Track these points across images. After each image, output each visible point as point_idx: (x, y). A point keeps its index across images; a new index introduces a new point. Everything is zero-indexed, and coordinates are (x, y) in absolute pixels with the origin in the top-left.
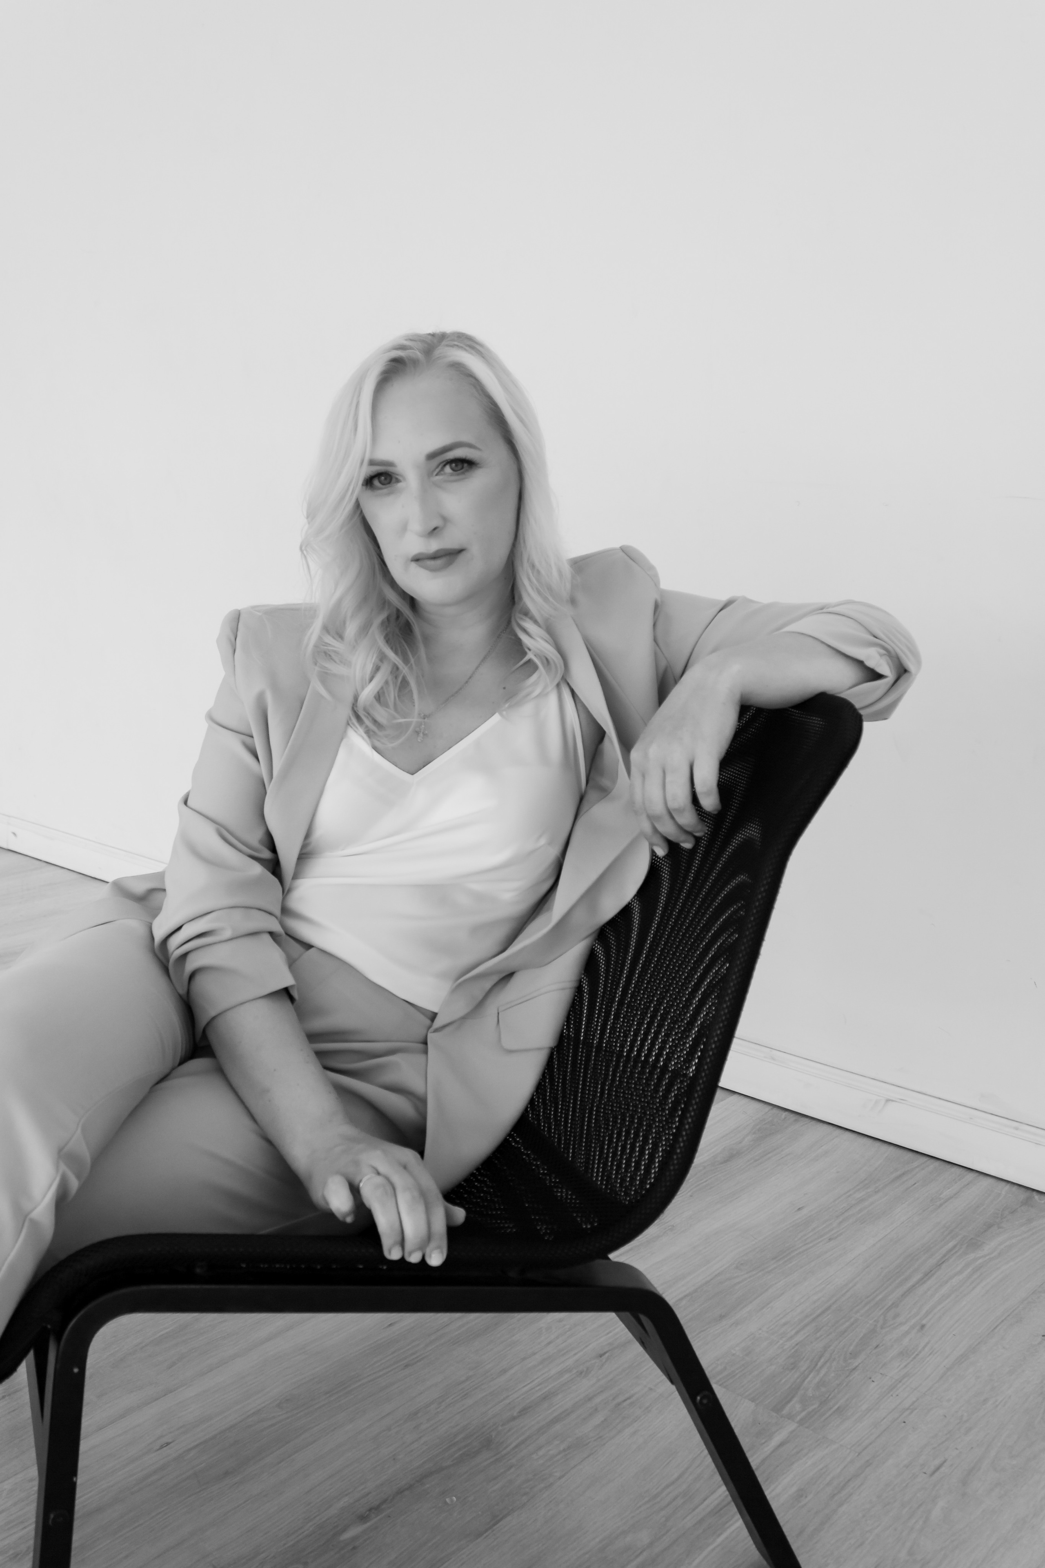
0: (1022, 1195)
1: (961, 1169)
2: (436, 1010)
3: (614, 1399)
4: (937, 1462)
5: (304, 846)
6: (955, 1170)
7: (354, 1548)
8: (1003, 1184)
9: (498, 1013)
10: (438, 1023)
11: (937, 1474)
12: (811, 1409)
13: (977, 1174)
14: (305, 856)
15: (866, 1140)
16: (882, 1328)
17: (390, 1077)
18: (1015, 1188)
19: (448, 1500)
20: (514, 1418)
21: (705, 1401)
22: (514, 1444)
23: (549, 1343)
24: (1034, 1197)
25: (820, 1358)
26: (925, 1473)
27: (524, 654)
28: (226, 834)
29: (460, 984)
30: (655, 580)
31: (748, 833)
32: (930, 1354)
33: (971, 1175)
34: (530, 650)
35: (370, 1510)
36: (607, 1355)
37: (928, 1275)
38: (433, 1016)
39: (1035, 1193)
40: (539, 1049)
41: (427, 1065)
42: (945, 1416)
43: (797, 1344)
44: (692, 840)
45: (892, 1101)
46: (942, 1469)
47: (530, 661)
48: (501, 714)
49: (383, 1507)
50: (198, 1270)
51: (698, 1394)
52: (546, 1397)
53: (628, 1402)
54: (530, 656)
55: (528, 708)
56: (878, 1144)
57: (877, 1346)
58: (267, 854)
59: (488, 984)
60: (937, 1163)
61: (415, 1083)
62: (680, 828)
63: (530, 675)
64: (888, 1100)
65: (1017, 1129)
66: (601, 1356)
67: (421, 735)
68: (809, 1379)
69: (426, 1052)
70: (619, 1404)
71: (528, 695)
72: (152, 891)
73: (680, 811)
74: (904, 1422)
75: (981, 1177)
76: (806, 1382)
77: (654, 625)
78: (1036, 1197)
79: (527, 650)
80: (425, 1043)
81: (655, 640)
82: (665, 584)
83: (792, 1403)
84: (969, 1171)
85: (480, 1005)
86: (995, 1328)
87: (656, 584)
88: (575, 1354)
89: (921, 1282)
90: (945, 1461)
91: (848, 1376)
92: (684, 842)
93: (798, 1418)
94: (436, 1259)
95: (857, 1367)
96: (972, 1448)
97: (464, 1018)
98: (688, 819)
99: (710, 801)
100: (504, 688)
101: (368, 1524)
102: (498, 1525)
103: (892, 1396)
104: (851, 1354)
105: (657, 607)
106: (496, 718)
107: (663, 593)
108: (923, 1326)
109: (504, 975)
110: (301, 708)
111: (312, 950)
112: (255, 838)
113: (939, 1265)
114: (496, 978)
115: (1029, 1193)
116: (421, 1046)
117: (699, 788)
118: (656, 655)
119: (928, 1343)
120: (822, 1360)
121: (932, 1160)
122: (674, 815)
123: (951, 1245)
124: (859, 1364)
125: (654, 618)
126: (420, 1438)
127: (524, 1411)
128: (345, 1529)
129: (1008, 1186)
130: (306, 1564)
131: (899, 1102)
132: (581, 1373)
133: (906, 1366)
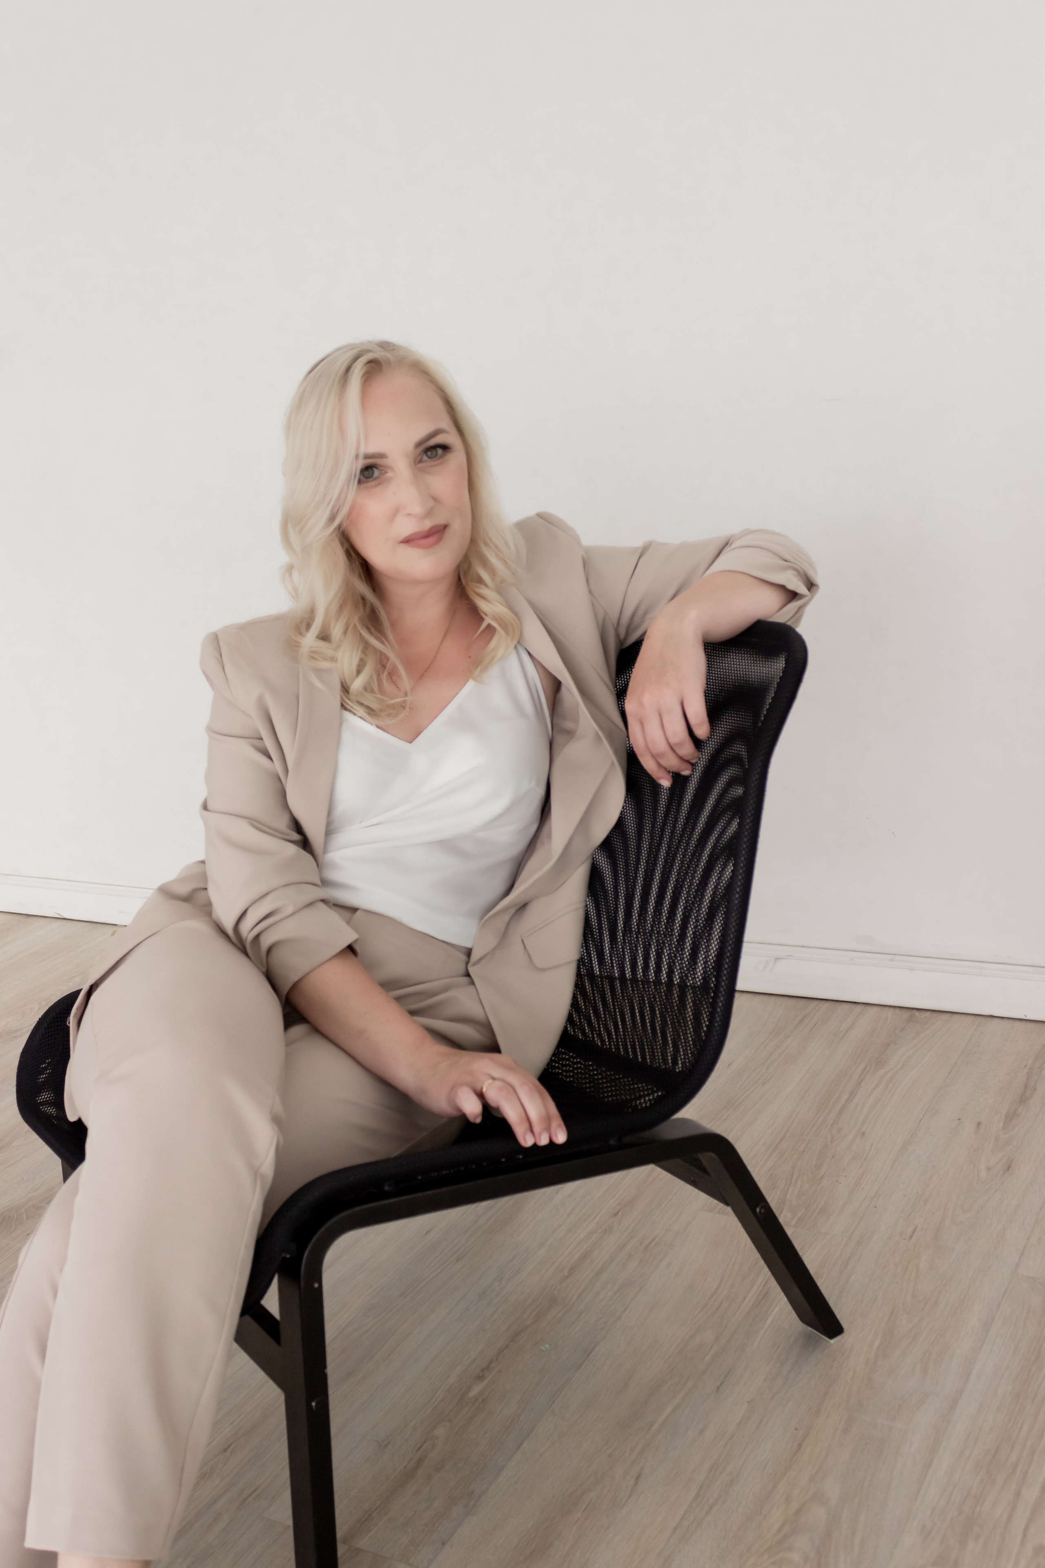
0: (906, 1015)
1: (849, 1004)
2: (469, 945)
3: (641, 1244)
4: (910, 1230)
5: (329, 824)
6: (844, 1005)
7: (484, 1400)
8: (887, 1009)
9: (522, 941)
10: (475, 957)
11: (914, 1238)
12: (800, 1214)
13: (863, 1005)
14: (329, 831)
15: (761, 997)
16: (832, 1142)
17: (452, 1010)
18: (897, 1010)
19: (542, 1348)
20: (567, 1277)
21: (763, 1211)
22: (576, 1296)
23: (569, 1215)
24: (915, 1014)
25: (792, 1175)
26: (904, 1239)
27: (481, 619)
28: (257, 824)
29: (486, 921)
30: (576, 538)
31: (731, 752)
32: (877, 1153)
33: (858, 1008)
34: (486, 615)
35: (483, 1370)
36: (620, 1213)
37: (852, 1094)
38: (469, 952)
39: (914, 1011)
40: (569, 963)
41: (478, 994)
42: (905, 1196)
43: (770, 1170)
44: (690, 767)
45: (781, 958)
46: (917, 1233)
47: (489, 626)
48: (474, 679)
49: (492, 1365)
50: (386, 1188)
51: (756, 1207)
52: (585, 1256)
53: (654, 1243)
54: (488, 621)
55: (494, 671)
56: (773, 998)
57: (833, 1157)
58: (296, 837)
59: (506, 917)
60: (828, 1004)
61: (475, 1011)
62: (681, 758)
63: (491, 639)
64: (777, 959)
65: (892, 960)
66: (616, 1214)
67: (407, 708)
68: (789, 1193)
69: (472, 983)
70: (647, 1247)
71: (493, 658)
72: (195, 890)
73: (680, 744)
74: (876, 1207)
75: (867, 1008)
76: (788, 1196)
77: (587, 581)
78: (917, 1013)
79: (484, 616)
80: (468, 975)
81: (590, 592)
82: (587, 541)
83: (783, 1213)
84: (856, 1004)
85: (504, 935)
86: (920, 1121)
87: (579, 542)
88: (594, 1218)
89: (849, 1100)
90: (916, 1227)
91: (819, 1184)
92: (684, 770)
93: (793, 1223)
94: (561, 1137)
95: (824, 1175)
96: (933, 1213)
97: (494, 949)
98: (688, 749)
99: (702, 730)
100: (470, 657)
101: (486, 1381)
102: (591, 1355)
103: (859, 1190)
104: (815, 1167)
105: (585, 563)
106: (470, 685)
107: (587, 550)
108: (863, 1134)
109: (519, 907)
110: (298, 702)
111: (358, 913)
112: (283, 823)
113: (859, 1084)
114: (513, 911)
115: (909, 1012)
116: (466, 979)
117: (692, 721)
118: (593, 605)
119: (872, 1145)
120: (795, 1177)
121: (823, 1002)
122: (674, 748)
123: (862, 1066)
124: (825, 1173)
125: (585, 573)
126: (497, 1310)
127: (572, 1270)
128: (469, 1389)
129: (892, 1010)
130: (450, 1420)
131: (787, 959)
132: (606, 1231)
133: (861, 1166)
